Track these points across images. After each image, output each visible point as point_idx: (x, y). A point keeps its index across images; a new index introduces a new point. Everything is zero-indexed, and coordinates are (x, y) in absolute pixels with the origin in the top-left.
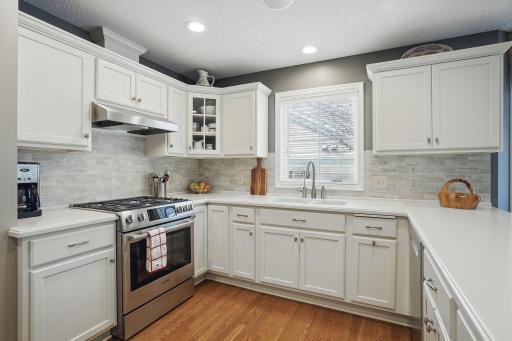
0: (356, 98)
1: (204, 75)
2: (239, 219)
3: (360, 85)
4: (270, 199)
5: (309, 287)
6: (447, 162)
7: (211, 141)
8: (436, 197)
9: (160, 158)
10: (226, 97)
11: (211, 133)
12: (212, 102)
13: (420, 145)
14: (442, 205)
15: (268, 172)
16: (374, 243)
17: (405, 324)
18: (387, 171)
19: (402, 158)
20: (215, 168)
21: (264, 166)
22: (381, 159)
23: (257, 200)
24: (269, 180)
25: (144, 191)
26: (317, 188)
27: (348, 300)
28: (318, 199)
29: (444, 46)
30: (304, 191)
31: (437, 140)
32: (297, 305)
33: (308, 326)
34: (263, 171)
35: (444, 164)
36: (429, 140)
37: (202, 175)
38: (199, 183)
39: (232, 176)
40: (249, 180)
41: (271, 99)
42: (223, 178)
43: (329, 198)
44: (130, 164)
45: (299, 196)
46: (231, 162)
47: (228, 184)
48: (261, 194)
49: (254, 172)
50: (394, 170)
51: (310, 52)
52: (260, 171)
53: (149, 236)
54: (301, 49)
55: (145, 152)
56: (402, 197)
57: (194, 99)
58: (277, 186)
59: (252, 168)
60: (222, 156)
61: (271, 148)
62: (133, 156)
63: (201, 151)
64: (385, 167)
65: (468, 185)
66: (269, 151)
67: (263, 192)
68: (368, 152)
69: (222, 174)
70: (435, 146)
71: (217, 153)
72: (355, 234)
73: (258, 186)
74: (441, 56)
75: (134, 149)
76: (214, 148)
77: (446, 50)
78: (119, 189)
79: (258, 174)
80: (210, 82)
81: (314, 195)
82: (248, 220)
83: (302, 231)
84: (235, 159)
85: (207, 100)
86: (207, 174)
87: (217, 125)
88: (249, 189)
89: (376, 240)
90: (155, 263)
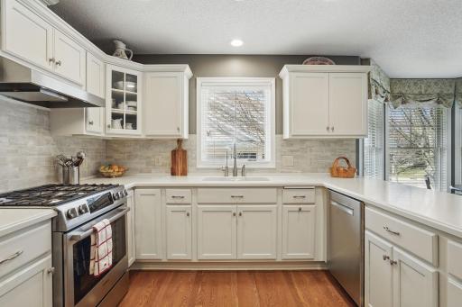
0: (269, 91)
1: (122, 47)
2: (173, 201)
3: (273, 81)
4: (192, 179)
5: (247, 255)
6: (332, 145)
7: (132, 120)
8: (327, 170)
9: (66, 138)
10: (148, 75)
11: (131, 112)
12: (133, 79)
13: (321, 132)
14: (333, 176)
15: (189, 153)
16: (300, 209)
17: (319, 268)
18: (292, 151)
19: (303, 141)
20: (127, 149)
21: (185, 147)
22: (289, 142)
23: (179, 180)
24: (190, 161)
25: (48, 177)
26: (238, 167)
27: (279, 260)
28: (239, 176)
29: (330, 61)
30: (226, 171)
31: (333, 129)
32: (236, 274)
33: (255, 289)
34: (185, 152)
35: (329, 145)
36: (328, 128)
37: (111, 157)
38: (110, 166)
39: (148, 158)
40: (169, 161)
41: (192, 82)
42: (137, 160)
43: (248, 175)
44: (31, 143)
45: (221, 175)
46: (149, 143)
47: (144, 166)
48: (182, 175)
49: (174, 153)
50: (298, 151)
51: (237, 44)
52: (180, 153)
53: (95, 231)
54: (231, 40)
55: (50, 128)
56: (304, 171)
57: (113, 71)
58: (198, 166)
59: (172, 149)
60: (143, 137)
61: (192, 130)
62: (35, 134)
63: (120, 131)
64: (292, 148)
65: (348, 161)
66: (189, 133)
67: (184, 173)
68: (279, 136)
69: (136, 156)
70: (331, 133)
71: (139, 133)
72: (285, 204)
73: (180, 168)
74: (327, 67)
75: (35, 125)
76: (135, 127)
77: (331, 64)
78: (17, 177)
79: (179, 156)
80: (129, 56)
81: (235, 174)
82: (185, 201)
83: (239, 206)
84: (152, 140)
85: (127, 75)
86: (116, 156)
87: (139, 103)
88: (170, 171)
89: (301, 206)
90: (102, 263)
